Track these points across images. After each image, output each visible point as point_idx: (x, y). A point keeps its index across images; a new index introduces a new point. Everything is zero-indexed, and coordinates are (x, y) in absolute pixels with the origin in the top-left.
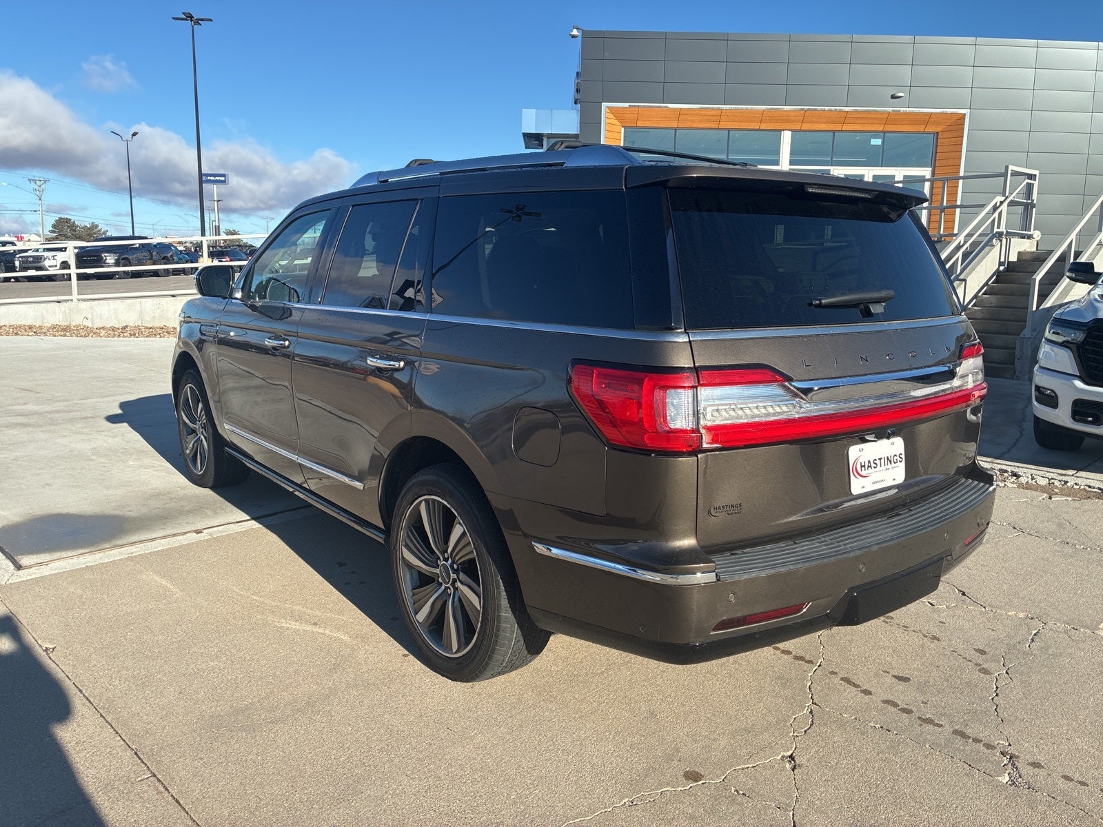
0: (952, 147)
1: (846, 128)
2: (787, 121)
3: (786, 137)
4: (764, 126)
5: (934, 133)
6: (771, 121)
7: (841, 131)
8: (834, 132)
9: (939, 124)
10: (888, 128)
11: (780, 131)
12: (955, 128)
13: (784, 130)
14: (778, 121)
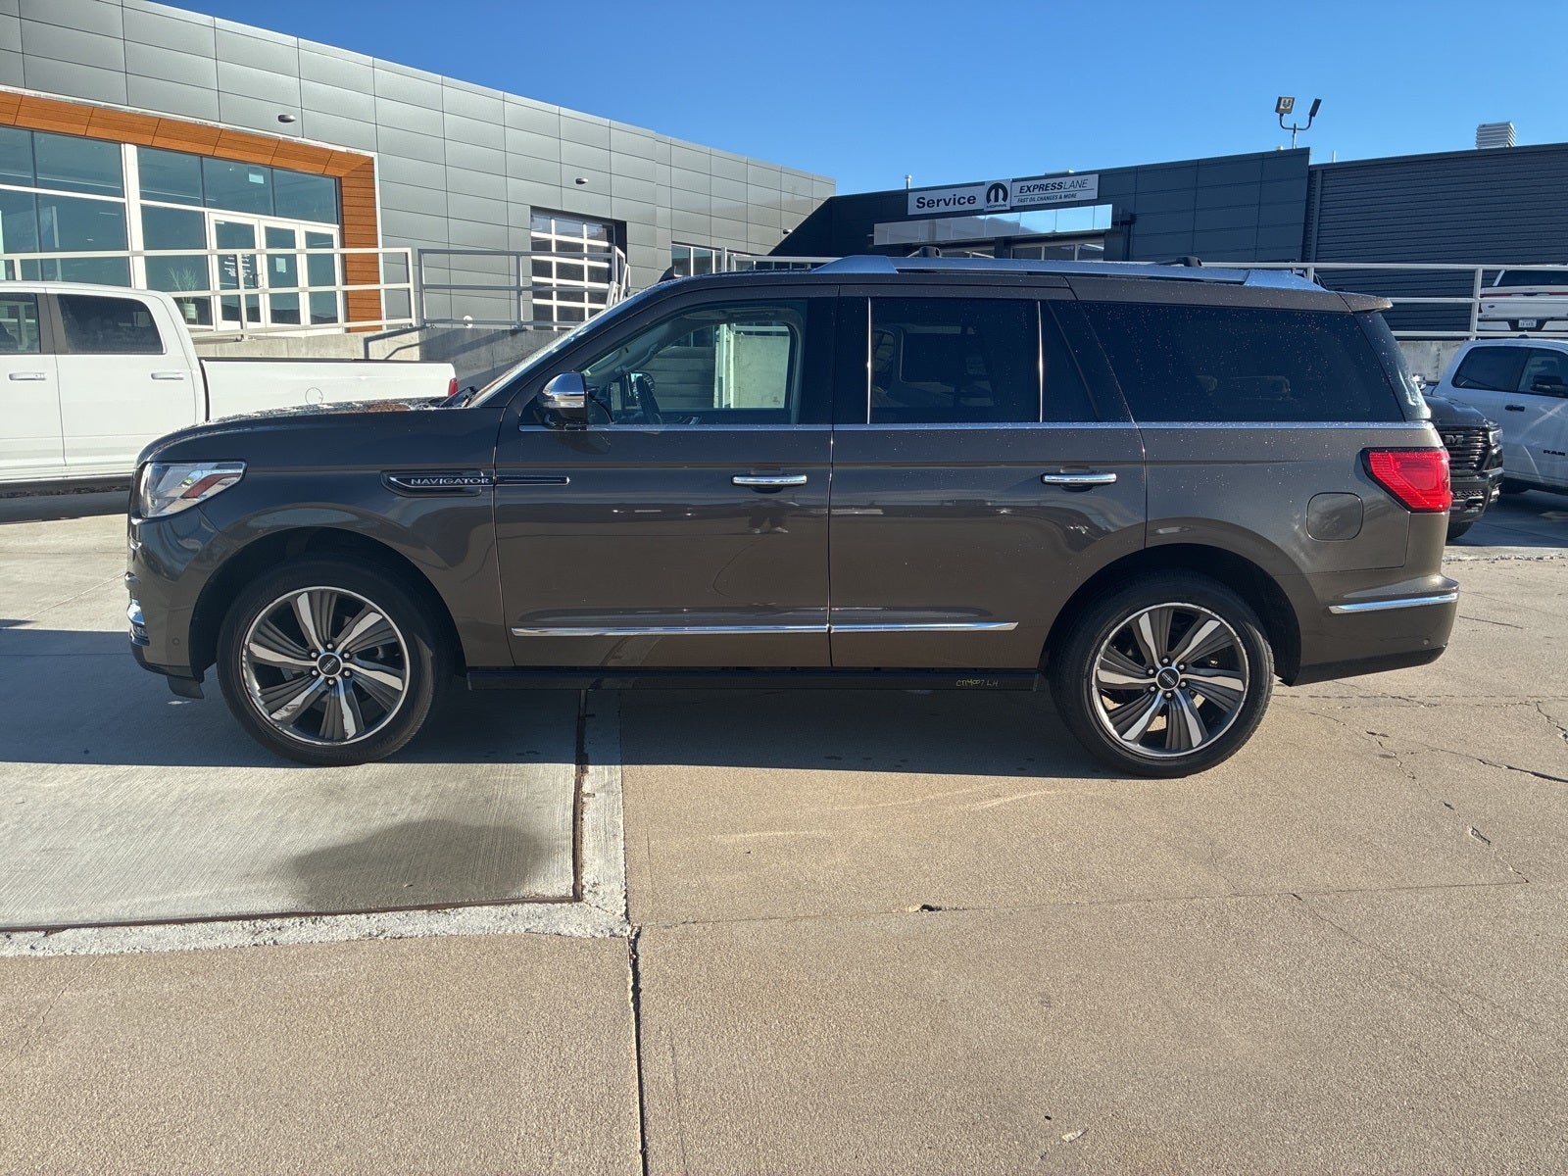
0: (362, 200)
1: (218, 152)
2: (131, 130)
3: (130, 154)
4: (92, 132)
5: (335, 178)
6: (104, 127)
7: (212, 157)
8: (201, 156)
9: (340, 166)
10: (277, 162)
11: (119, 143)
12: (363, 174)
13: (124, 143)
14: (117, 128)
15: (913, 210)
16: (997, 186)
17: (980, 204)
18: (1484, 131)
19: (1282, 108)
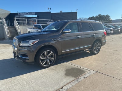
15: (19, 14)
16: (27, 13)
17: (25, 14)
18: (60, 11)
19: (49, 9)
